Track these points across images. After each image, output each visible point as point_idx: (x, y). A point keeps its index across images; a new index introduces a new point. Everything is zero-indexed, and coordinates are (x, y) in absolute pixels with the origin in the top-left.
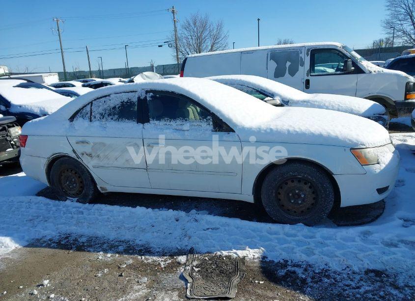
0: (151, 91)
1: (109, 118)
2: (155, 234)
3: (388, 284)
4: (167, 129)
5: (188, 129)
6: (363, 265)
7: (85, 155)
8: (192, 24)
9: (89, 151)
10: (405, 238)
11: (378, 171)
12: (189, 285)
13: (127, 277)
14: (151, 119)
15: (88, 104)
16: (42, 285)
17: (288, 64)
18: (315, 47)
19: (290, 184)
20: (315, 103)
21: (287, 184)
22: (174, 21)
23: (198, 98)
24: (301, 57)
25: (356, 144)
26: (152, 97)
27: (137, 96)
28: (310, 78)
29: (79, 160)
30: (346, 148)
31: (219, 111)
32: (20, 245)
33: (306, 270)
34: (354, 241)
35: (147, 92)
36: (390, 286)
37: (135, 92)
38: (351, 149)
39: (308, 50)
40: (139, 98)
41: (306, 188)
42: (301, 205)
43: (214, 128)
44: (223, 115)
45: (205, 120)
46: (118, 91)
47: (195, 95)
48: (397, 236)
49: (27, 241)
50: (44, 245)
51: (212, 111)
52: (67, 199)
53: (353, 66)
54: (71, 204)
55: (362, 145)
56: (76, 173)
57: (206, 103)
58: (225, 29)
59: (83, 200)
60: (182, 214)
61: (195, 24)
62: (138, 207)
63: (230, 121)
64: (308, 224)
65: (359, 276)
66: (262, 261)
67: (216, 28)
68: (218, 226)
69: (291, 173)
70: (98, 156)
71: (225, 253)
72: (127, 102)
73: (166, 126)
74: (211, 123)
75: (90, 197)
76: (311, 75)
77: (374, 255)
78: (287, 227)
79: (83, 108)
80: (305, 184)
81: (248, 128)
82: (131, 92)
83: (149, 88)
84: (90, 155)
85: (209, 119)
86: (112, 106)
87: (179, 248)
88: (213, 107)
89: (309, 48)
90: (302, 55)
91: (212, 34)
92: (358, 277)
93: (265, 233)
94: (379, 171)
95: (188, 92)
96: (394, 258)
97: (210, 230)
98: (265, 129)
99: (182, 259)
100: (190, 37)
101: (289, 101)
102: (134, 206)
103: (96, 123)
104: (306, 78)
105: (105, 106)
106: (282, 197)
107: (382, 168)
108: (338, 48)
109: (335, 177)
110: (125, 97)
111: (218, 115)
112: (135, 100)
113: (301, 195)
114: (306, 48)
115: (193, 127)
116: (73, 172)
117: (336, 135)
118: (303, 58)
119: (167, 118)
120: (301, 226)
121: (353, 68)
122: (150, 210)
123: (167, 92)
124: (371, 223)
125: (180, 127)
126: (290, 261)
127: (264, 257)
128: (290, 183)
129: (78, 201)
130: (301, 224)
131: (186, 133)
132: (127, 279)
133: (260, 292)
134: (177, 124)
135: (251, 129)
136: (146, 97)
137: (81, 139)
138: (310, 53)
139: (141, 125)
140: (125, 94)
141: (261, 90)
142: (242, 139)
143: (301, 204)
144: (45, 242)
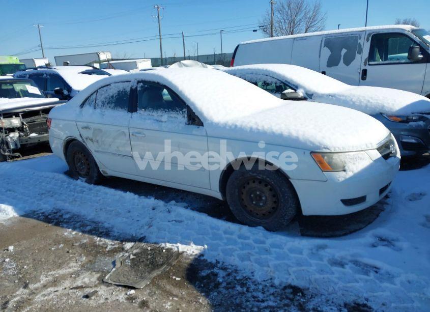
0: (142, 81)
1: (108, 107)
2: (124, 219)
3: (296, 303)
4: (149, 119)
5: (166, 120)
6: (287, 279)
7: (88, 140)
8: (286, 7)
9: (91, 136)
10: (360, 259)
11: (341, 179)
12: (114, 269)
13: (72, 254)
14: (138, 109)
15: (95, 92)
16: (8, 250)
17: (344, 51)
18: (378, 31)
19: (252, 185)
20: (342, 98)
21: (248, 184)
22: (272, 3)
23: (178, 89)
24: (360, 43)
25: (319, 148)
26: (142, 87)
27: (130, 86)
28: (367, 67)
29: (84, 144)
30: (305, 151)
31: (193, 104)
32: (18, 214)
33: (229, 275)
34: (301, 253)
35: (139, 82)
36: (297, 306)
37: (130, 81)
38: (312, 152)
39: (369, 35)
40: (131, 88)
41: (266, 190)
42: (263, 208)
43: (188, 121)
44: (196, 108)
45: (181, 112)
46: (117, 80)
47: (175, 87)
48: (352, 256)
49: (25, 212)
50: (35, 216)
51: (188, 103)
52: (79, 178)
53: (422, 54)
54: (81, 183)
55: (326, 148)
56: (84, 156)
57: (184, 95)
58: (322, 10)
59: (89, 181)
60: (161, 203)
61: (289, 6)
62: (128, 192)
63: (202, 114)
64: (269, 229)
65: (275, 290)
66: (197, 259)
67: (313, 9)
68: (183, 219)
69: (251, 173)
70: (97, 141)
71: (169, 245)
72: (122, 92)
73: (150, 117)
74: (186, 116)
75: (95, 179)
76: (369, 65)
77: (308, 272)
78: (245, 229)
79: (90, 96)
80: (266, 185)
81: (215, 123)
82: (127, 82)
83: (140, 78)
84: (91, 140)
85: (185, 112)
86: (111, 94)
87: (134, 235)
88: (189, 100)
89: (371, 32)
90: (361, 41)
91: (308, 16)
92: (272, 290)
93: (221, 232)
94: (343, 179)
95: (170, 83)
96: (328, 278)
97: (174, 222)
98: (231, 125)
99: (128, 245)
100: (283, 21)
101: (312, 95)
102: (125, 190)
103: (98, 110)
104: (363, 67)
105: (106, 95)
106: (244, 197)
107: (348, 177)
108: (406, 33)
109: (292, 181)
110: (121, 87)
111: (192, 107)
112: (128, 89)
113: (262, 197)
114: (367, 33)
115: (171, 119)
116: (83, 155)
117: (297, 136)
118: (362, 44)
119: (150, 109)
120: (260, 229)
121: (422, 56)
122: (136, 196)
123: (154, 82)
124: (341, 237)
125: (159, 118)
126: (221, 263)
127: (202, 255)
128: (251, 183)
129: (86, 182)
130: (261, 228)
131: (164, 125)
132: (71, 256)
133: (168, 287)
134: (158, 114)
135: (218, 124)
136: (137, 88)
137: (85, 125)
138: (370, 38)
139: (130, 114)
140: (121, 83)
141: (286, 81)
142: (208, 135)
143: (263, 206)
144: (38, 214)
